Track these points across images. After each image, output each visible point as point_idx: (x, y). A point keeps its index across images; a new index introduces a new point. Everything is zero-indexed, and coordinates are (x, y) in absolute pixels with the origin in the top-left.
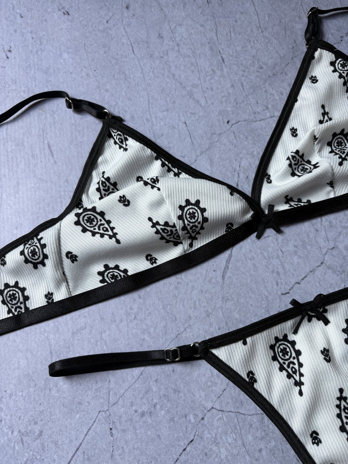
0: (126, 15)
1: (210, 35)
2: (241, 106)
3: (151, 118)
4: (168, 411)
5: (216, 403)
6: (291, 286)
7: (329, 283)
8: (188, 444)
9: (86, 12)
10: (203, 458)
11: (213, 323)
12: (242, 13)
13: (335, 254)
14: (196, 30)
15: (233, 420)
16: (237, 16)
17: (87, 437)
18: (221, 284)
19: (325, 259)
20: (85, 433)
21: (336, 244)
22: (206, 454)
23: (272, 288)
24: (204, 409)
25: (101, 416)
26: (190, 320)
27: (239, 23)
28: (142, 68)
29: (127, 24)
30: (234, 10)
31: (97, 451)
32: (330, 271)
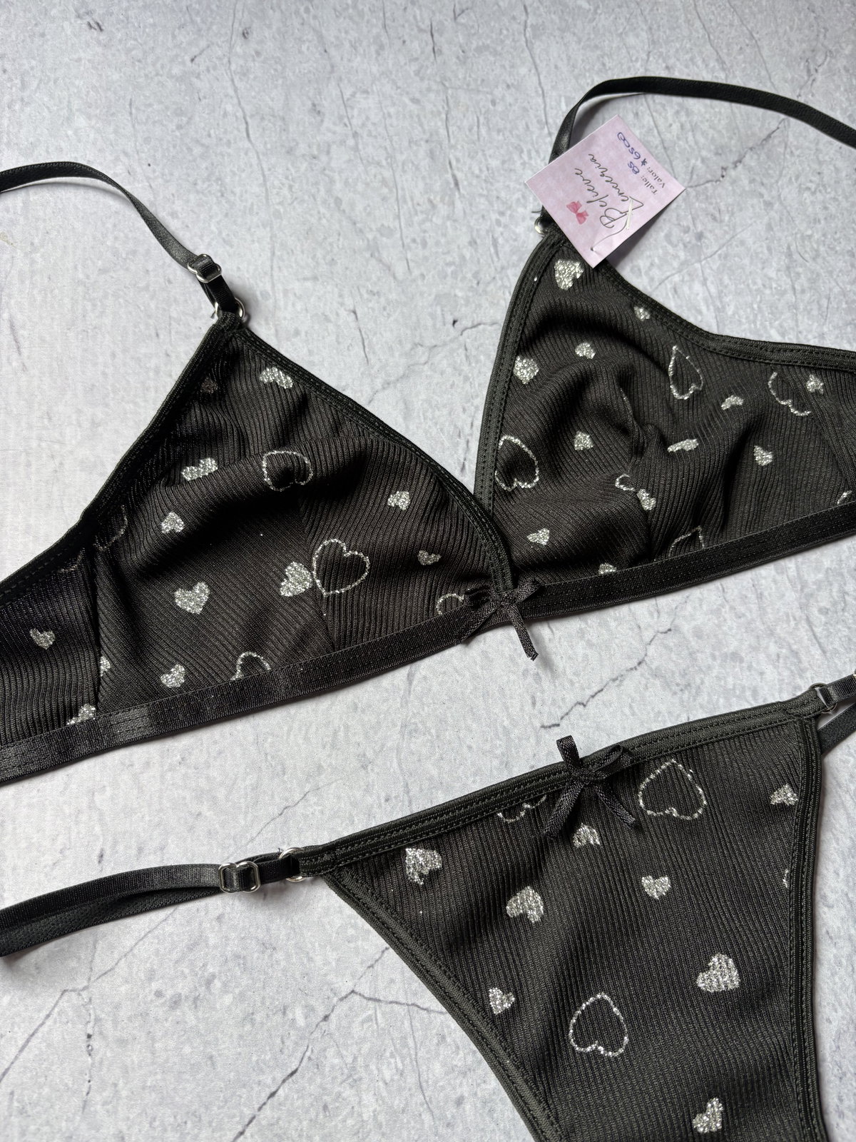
0: (238, 49)
1: (433, 124)
2: (489, 289)
3: (274, 293)
4: (242, 997)
5: (363, 980)
6: (565, 710)
7: (653, 709)
8: (284, 1081)
9: (144, 31)
10: (317, 1116)
11: (373, 785)
12: (508, 86)
13: (672, 644)
14: (400, 109)
15: (399, 1024)
16: (499, 92)
17: (24, 1054)
18: (402, 692)
19: (650, 653)
20: (21, 1043)
21: (677, 622)
22: (325, 1107)
23: (522, 709)
24: (332, 995)
25: (68, 1002)
26: (320, 774)
27: (500, 108)
28: (264, 176)
29: (239, 70)
30: (491, 78)
31: (46, 1090)
32: (657, 682)
